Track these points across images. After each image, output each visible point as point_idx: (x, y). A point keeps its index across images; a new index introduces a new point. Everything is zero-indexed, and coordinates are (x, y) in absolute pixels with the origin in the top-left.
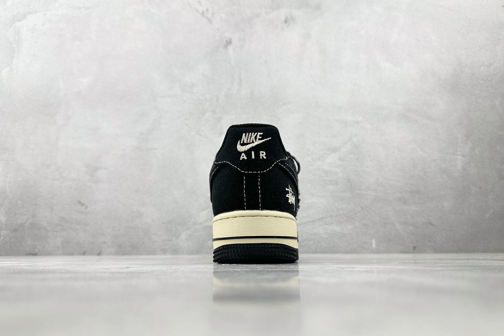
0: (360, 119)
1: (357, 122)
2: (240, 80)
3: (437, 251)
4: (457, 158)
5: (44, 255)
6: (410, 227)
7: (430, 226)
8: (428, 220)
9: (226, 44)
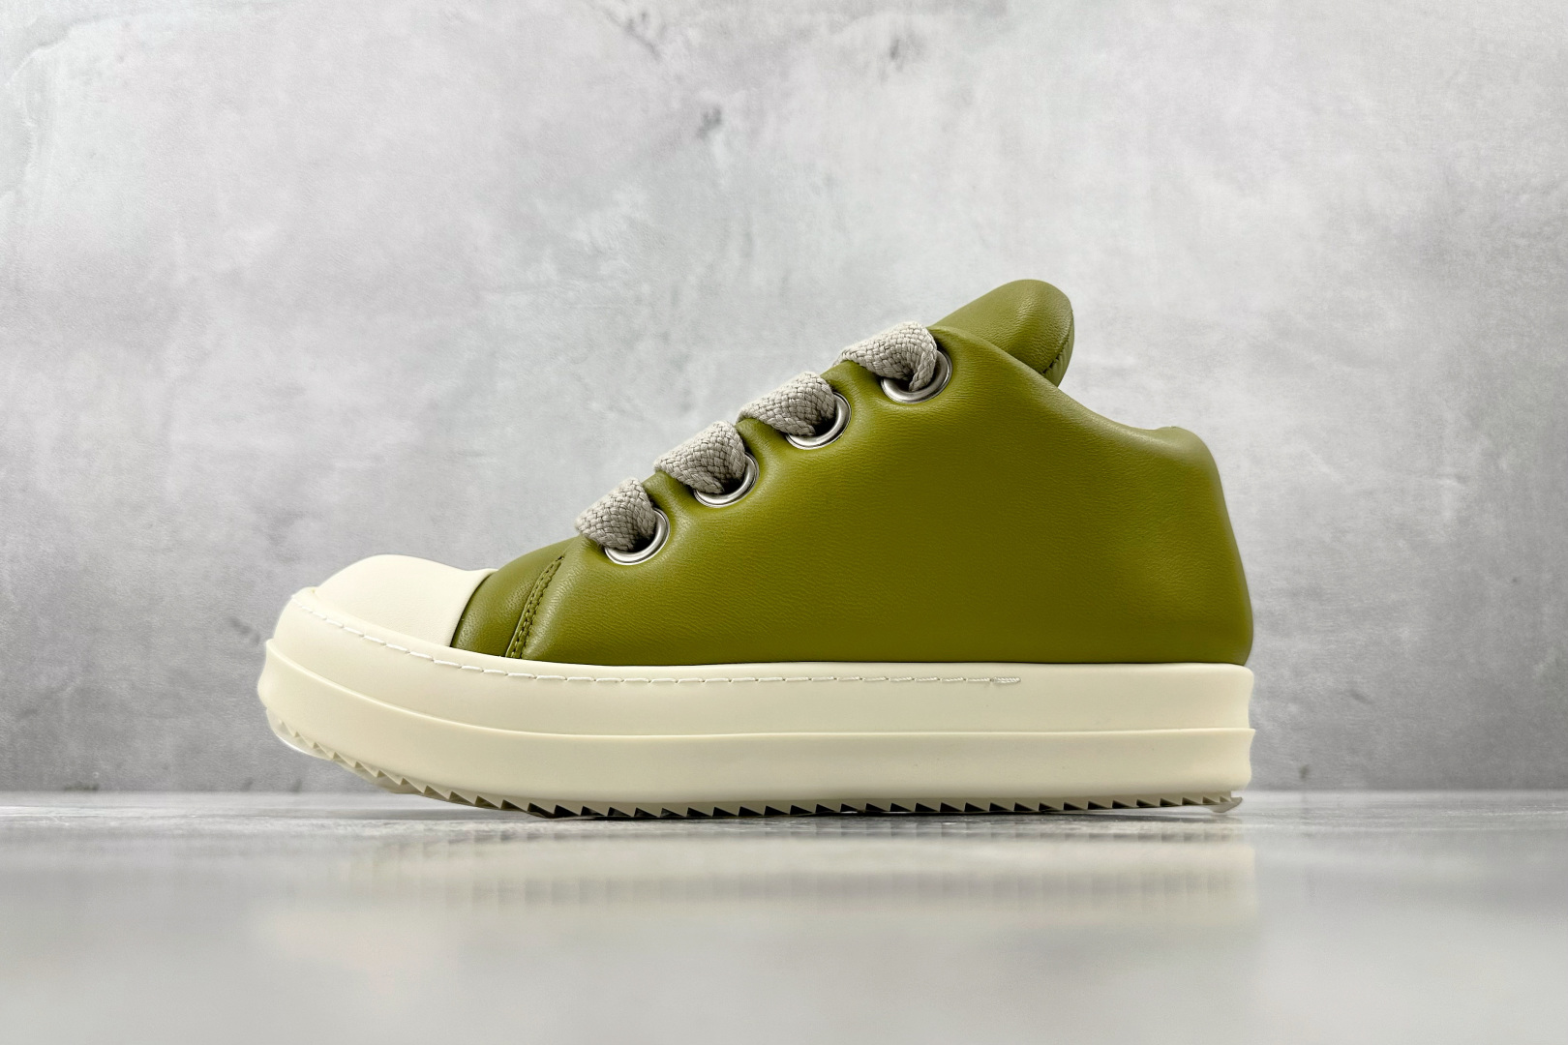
2: (748, 236)
3: (1376, 783)
4: (1442, 486)
5: (121, 790)
6: (1290, 704)
7: (1354, 702)
8: (1347, 683)
9: (703, 125)
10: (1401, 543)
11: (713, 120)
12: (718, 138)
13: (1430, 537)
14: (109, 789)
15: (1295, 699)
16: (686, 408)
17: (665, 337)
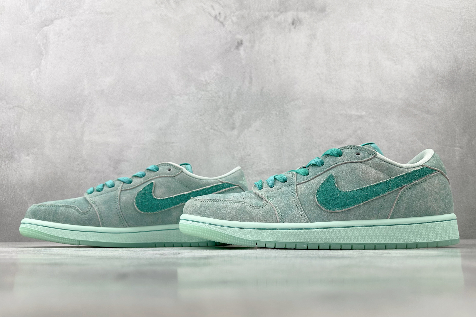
0: (364, 113)
1: (361, 117)
2: (251, 77)
9: (237, 45)
11: (240, 44)
12: (242, 49)
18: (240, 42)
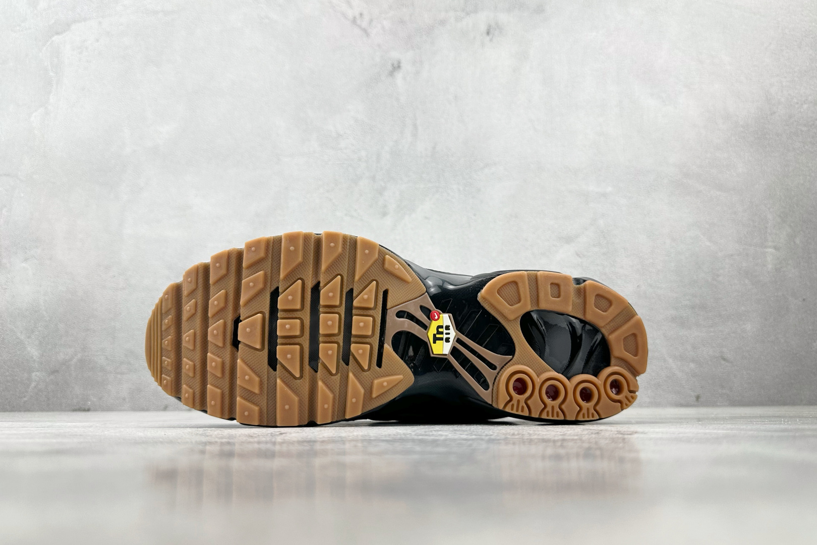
0: (609, 189)
1: (604, 195)
2: (415, 126)
3: (734, 403)
4: (767, 252)
5: (102, 411)
6: (690, 364)
7: (723, 362)
8: (719, 352)
9: (391, 69)
10: (747, 281)
11: (397, 67)
12: (399, 76)
13: (762, 278)
14: (95, 410)
15: (693, 361)
16: (384, 214)
17: (373, 178)
18: (396, 65)
